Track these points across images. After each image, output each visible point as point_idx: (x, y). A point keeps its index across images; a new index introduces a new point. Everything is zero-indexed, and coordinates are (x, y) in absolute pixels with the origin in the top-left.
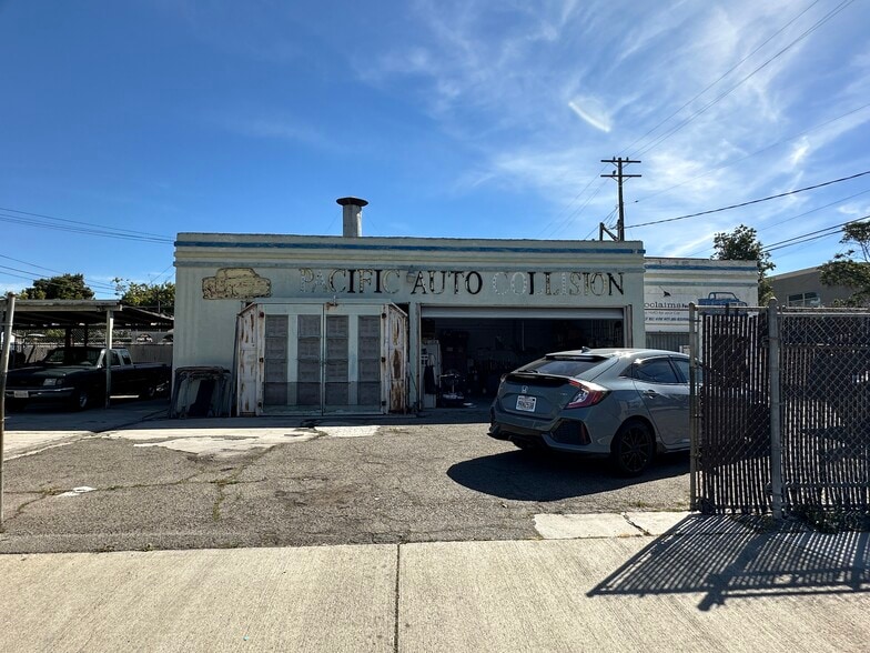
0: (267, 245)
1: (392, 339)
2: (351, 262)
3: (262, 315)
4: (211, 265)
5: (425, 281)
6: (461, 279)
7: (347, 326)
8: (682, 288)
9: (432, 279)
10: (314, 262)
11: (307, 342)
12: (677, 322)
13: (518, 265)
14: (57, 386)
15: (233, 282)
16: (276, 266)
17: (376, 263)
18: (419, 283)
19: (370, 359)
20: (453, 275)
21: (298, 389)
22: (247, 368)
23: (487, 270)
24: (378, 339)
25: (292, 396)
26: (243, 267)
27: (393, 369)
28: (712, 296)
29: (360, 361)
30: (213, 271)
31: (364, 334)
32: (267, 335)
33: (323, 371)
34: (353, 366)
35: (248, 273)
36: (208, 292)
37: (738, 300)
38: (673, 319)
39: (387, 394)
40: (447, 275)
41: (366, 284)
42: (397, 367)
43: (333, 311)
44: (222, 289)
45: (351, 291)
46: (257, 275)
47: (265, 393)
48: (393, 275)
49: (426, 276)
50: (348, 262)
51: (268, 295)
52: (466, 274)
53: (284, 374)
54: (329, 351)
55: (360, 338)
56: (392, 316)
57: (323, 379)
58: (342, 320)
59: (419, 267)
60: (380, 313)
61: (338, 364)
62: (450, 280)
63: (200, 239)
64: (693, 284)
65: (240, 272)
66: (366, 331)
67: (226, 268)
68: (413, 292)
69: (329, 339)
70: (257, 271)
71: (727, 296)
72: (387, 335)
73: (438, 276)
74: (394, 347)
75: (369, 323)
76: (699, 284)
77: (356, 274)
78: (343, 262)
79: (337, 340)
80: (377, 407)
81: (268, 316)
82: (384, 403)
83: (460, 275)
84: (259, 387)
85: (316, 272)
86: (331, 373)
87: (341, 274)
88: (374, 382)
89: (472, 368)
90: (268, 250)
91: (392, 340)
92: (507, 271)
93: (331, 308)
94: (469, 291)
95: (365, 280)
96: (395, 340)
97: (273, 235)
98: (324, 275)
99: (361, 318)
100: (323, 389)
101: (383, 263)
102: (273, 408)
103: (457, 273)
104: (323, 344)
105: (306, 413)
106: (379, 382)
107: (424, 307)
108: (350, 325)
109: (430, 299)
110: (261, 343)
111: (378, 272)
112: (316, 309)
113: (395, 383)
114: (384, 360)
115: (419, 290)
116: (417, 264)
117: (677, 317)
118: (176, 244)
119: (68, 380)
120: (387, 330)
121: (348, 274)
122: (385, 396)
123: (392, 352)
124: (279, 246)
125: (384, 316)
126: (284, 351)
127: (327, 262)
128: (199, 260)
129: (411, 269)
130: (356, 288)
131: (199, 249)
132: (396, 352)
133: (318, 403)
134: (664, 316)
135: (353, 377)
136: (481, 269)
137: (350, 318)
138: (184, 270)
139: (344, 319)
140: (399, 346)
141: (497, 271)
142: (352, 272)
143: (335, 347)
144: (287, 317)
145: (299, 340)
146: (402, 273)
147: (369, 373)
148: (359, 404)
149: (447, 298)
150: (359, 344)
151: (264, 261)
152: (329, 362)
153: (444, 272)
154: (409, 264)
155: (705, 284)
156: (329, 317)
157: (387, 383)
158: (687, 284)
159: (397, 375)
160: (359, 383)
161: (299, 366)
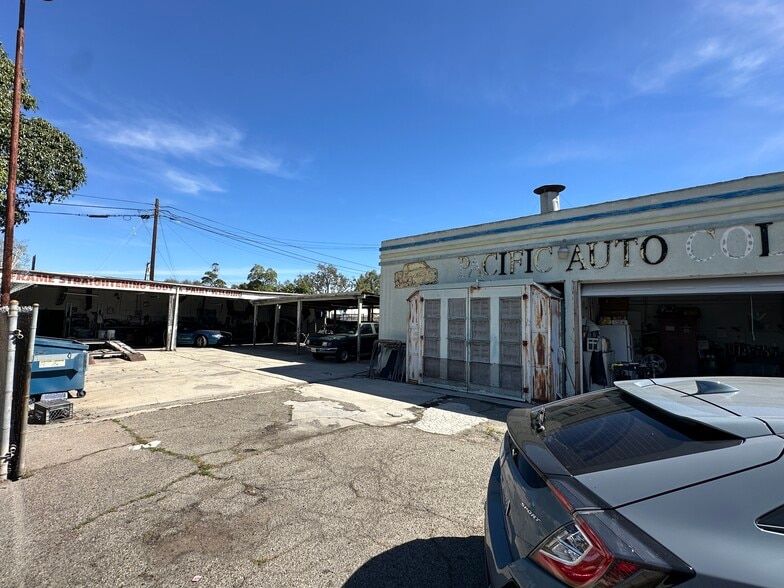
0: (434, 241)
1: (536, 320)
2: (503, 245)
3: (422, 300)
4: (399, 262)
5: (584, 255)
6: (634, 248)
7: (488, 308)
9: (592, 252)
10: (470, 250)
11: (456, 323)
13: (734, 217)
14: (328, 347)
15: (412, 273)
16: (441, 257)
17: (525, 243)
18: (576, 258)
19: (512, 343)
20: (622, 244)
21: (449, 365)
22: (413, 343)
23: (674, 231)
24: (518, 321)
25: (444, 370)
26: (419, 261)
27: (536, 354)
29: (501, 343)
30: (400, 267)
31: (504, 316)
32: (425, 316)
33: (468, 350)
34: (495, 347)
35: (422, 266)
36: (398, 283)
39: (529, 380)
40: (612, 245)
41: (517, 265)
42: (541, 352)
43: (477, 294)
44: (405, 280)
45: (503, 273)
46: (428, 267)
47: (424, 365)
48: (545, 253)
49: (584, 249)
50: (499, 246)
51: (435, 283)
52: (641, 240)
53: (437, 351)
54: (473, 332)
55: (501, 320)
56: (535, 297)
57: (467, 358)
58: (484, 302)
59: (574, 240)
60: (521, 295)
61: (481, 344)
62: (617, 250)
63: (393, 244)
65: (417, 265)
66: (507, 313)
67: (408, 263)
68: (569, 269)
69: (473, 321)
70: (428, 263)
72: (529, 317)
73: (600, 249)
74: (536, 330)
75: (510, 305)
77: (507, 257)
78: (494, 246)
79: (482, 322)
80: (518, 392)
81: (426, 300)
82: (526, 390)
83: (631, 244)
84: (420, 360)
85: (471, 258)
86: (475, 353)
87: (493, 257)
88: (516, 367)
89: (705, 352)
90: (436, 245)
91: (534, 323)
92: (711, 228)
93: (475, 291)
94: (646, 260)
95: (516, 261)
96: (539, 323)
97: (439, 232)
98: (478, 261)
99: (502, 300)
100: (468, 367)
101: (534, 241)
102: (430, 379)
103: (626, 241)
104: (468, 324)
105: (455, 388)
106: (520, 367)
107: (584, 285)
108: (492, 307)
109: (591, 275)
110: (422, 322)
111: (529, 251)
112: (462, 293)
113: (539, 370)
114: (525, 343)
115: (576, 267)
116: (573, 237)
118: (381, 250)
119: (334, 343)
120: (528, 312)
121: (500, 257)
122: (527, 382)
123: (535, 336)
124: (443, 240)
125: (525, 297)
126: (437, 331)
127: (480, 248)
128: (394, 259)
129: (564, 244)
130: (507, 270)
131: (393, 251)
132: (539, 335)
133: (464, 380)
135: (495, 359)
136: (666, 231)
137: (492, 300)
138: (384, 267)
139: (486, 301)
140: (542, 330)
141: (693, 230)
142: (503, 255)
143: (478, 329)
144: (439, 300)
145: (449, 321)
146: (556, 250)
147: (510, 357)
148: (501, 386)
149: (614, 272)
150: (501, 326)
151: (433, 254)
152: (472, 343)
153: (608, 242)
154: (561, 238)
156: (473, 300)
157: (529, 369)
159: (541, 361)
160: (501, 366)
161: (449, 345)
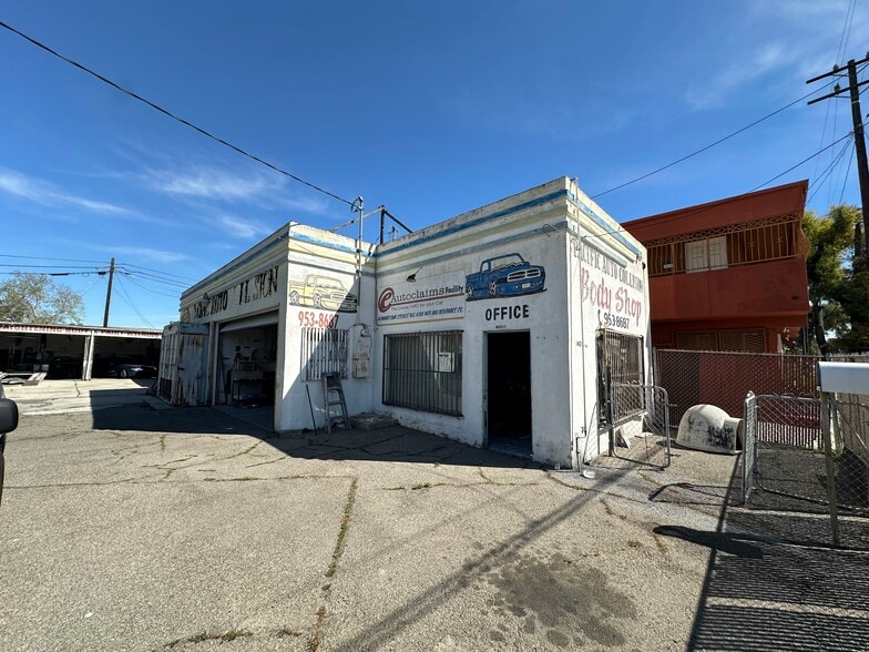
8: (447, 263)
12: (438, 316)
28: (486, 267)
37: (526, 265)
38: (435, 313)
64: (458, 254)
71: (509, 261)
76: (465, 252)
117: (438, 308)
134: (425, 309)
155: (474, 250)
158: (450, 256)
